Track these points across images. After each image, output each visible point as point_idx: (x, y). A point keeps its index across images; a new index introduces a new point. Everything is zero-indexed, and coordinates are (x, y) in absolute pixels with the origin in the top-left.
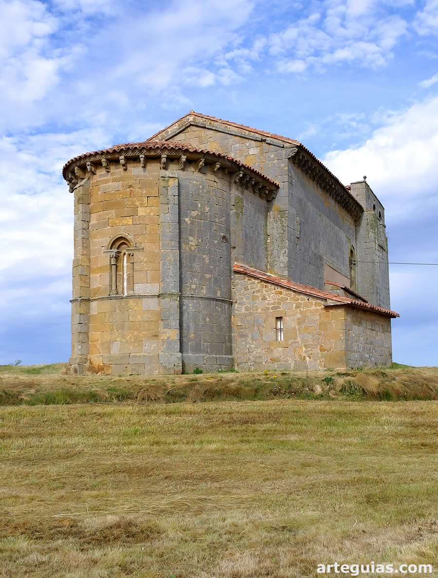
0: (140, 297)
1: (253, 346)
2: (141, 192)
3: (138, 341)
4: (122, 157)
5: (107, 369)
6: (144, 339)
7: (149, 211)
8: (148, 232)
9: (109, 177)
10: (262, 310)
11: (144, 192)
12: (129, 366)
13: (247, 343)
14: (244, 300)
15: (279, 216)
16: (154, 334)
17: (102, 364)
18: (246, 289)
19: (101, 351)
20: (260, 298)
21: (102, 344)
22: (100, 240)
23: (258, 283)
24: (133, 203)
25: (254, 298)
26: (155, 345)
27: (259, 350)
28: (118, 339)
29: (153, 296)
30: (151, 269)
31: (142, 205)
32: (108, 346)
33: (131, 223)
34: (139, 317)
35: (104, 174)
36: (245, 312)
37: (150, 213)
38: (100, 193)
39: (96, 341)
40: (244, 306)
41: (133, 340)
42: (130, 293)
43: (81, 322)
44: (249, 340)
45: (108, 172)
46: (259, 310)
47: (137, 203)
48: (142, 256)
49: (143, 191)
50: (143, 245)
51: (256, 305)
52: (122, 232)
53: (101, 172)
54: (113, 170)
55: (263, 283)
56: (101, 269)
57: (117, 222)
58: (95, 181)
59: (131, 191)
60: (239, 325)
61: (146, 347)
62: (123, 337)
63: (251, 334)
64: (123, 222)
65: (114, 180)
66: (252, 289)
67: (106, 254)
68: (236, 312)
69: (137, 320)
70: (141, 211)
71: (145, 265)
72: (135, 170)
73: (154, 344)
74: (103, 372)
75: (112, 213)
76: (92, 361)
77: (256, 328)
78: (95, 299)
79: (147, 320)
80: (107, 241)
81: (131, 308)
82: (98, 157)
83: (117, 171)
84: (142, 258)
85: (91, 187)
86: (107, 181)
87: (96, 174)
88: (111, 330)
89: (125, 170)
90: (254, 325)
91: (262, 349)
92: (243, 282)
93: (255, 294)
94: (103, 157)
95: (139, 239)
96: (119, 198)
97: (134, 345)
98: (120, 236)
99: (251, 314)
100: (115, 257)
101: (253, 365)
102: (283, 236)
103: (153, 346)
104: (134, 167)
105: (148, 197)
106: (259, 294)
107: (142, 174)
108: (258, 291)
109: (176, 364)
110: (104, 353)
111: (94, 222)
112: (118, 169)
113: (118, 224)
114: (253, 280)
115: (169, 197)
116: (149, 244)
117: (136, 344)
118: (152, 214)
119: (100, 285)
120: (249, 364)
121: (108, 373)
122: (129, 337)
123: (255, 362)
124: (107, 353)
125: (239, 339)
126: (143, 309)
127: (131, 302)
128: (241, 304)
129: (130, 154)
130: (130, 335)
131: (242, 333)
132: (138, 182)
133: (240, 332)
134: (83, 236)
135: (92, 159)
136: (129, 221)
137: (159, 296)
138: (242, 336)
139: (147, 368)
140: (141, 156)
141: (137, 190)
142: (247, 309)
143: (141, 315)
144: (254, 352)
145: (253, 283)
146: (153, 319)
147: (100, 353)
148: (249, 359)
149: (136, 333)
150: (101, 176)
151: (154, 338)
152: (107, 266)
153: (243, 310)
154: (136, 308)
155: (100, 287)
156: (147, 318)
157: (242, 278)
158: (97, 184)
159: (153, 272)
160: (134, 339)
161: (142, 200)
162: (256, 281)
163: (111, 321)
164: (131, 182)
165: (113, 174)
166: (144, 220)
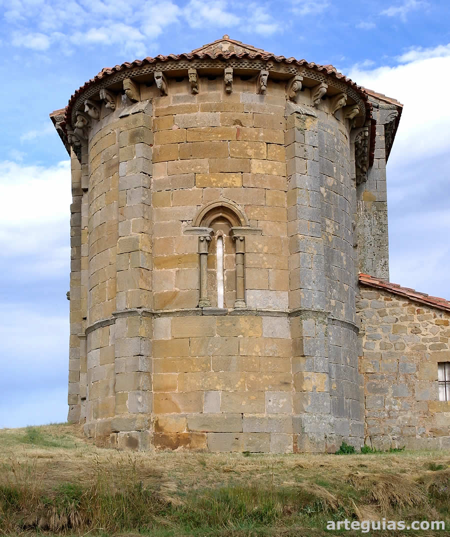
0: (259, 313)
1: (396, 408)
2: (256, 133)
3: (256, 391)
4: (230, 70)
5: (198, 442)
6: (267, 389)
7: (270, 167)
8: (268, 203)
9: (196, 101)
10: (412, 349)
11: (262, 134)
12: (242, 436)
13: (384, 403)
14: (379, 331)
15: (374, 208)
16: (283, 380)
17: (185, 432)
18: (382, 314)
19: (180, 407)
20: (409, 330)
21: (184, 395)
22: (178, 208)
23: (404, 305)
24: (243, 151)
25: (397, 330)
26: (285, 400)
27: (409, 415)
28: (218, 387)
29: (280, 314)
30: (274, 266)
31: (258, 156)
32: (197, 398)
33: (238, 184)
34: (257, 349)
35: (185, 96)
36: (382, 351)
37: (271, 170)
38: (175, 127)
39: (167, 388)
40: (378, 343)
41: (247, 390)
42: (240, 306)
43: (142, 353)
44: (389, 396)
45: (195, 93)
46: (408, 350)
47: (250, 152)
48: (259, 243)
49: (259, 133)
50: (261, 224)
51: (400, 340)
52: (221, 198)
53: (178, 92)
54: (204, 90)
55: (413, 306)
56: (179, 260)
57: (212, 180)
58: (165, 107)
59: (238, 130)
60: (369, 371)
61: (271, 404)
62: (229, 383)
63: (393, 388)
64: (225, 181)
65: (205, 109)
66: (393, 314)
67: (190, 235)
68: (364, 350)
69: (254, 354)
70: (257, 166)
71: (265, 258)
72: (245, 96)
73: (283, 399)
74: (188, 446)
75: (204, 164)
76: (161, 424)
77: (401, 379)
78: (166, 313)
79: (271, 355)
80: (193, 211)
81: (243, 331)
82: (182, 65)
83: (213, 94)
84: (260, 246)
85: (154, 117)
86: (191, 109)
87: (167, 95)
88: (204, 370)
89: (228, 93)
90: (397, 373)
91: (414, 414)
92: (377, 303)
93: (399, 323)
94: (193, 65)
95: (254, 213)
96: (215, 139)
97: (249, 398)
98: (220, 204)
99: (391, 355)
100: (208, 241)
101: (398, 439)
102: (381, 238)
103: (281, 401)
104: (244, 91)
105: (267, 143)
106: (406, 324)
107: (258, 103)
108: (405, 319)
109: (328, 436)
110: (189, 410)
111: (162, 177)
112: (214, 89)
113: (214, 184)
114: (394, 300)
115: (307, 148)
116: (272, 224)
117: (253, 397)
118: (275, 173)
119: (178, 289)
120: (391, 437)
121: (199, 448)
122: (239, 383)
123: (401, 434)
124: (195, 411)
125: (371, 396)
126: (264, 336)
127: (243, 322)
128: (374, 338)
129: (245, 66)
130: (242, 380)
131: (376, 385)
132: (251, 117)
133: (373, 383)
134: (144, 199)
135: (169, 67)
136: (236, 180)
137: (290, 315)
138: (375, 390)
139: (275, 440)
140: (263, 72)
141: (248, 130)
142: (383, 346)
143: (260, 347)
144: (400, 418)
145: (396, 305)
146: (280, 355)
147: (178, 411)
148: (391, 430)
149: (252, 377)
150: (177, 99)
151: (283, 387)
152: (192, 255)
153: (377, 348)
154: (251, 333)
155: (176, 293)
156: (271, 350)
157: (375, 296)
158: (170, 113)
159: (279, 271)
160: (249, 388)
161: (257, 148)
162: (401, 303)
163: (202, 353)
164: (238, 115)
165: (202, 98)
166: (262, 181)
